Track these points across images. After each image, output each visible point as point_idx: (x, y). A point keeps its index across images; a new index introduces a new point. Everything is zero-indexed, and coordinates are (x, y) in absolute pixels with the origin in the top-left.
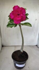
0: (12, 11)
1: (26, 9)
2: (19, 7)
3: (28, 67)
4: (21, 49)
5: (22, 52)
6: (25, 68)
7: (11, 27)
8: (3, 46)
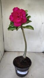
0: (11, 13)
1: (28, 11)
2: (19, 9)
3: (32, 76)
4: (24, 55)
5: (24, 58)
6: (27, 76)
7: (13, 30)
8: (5, 51)
